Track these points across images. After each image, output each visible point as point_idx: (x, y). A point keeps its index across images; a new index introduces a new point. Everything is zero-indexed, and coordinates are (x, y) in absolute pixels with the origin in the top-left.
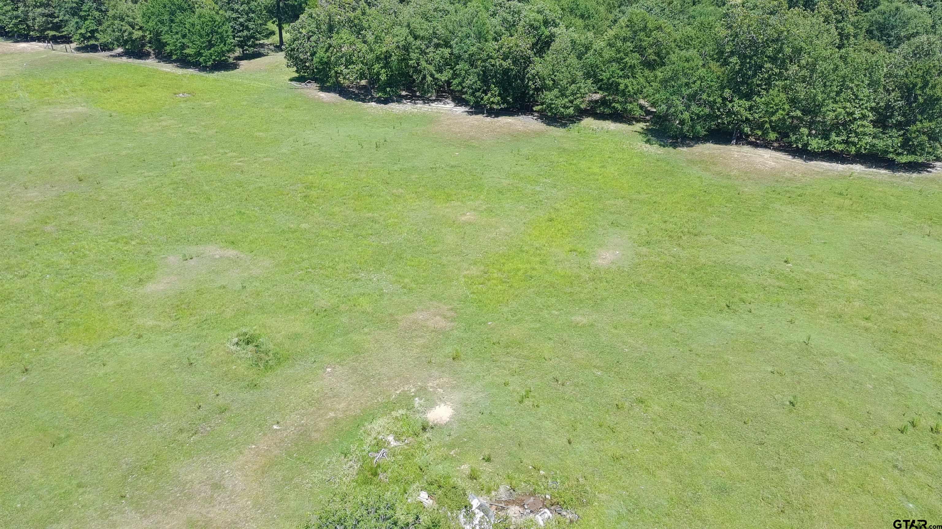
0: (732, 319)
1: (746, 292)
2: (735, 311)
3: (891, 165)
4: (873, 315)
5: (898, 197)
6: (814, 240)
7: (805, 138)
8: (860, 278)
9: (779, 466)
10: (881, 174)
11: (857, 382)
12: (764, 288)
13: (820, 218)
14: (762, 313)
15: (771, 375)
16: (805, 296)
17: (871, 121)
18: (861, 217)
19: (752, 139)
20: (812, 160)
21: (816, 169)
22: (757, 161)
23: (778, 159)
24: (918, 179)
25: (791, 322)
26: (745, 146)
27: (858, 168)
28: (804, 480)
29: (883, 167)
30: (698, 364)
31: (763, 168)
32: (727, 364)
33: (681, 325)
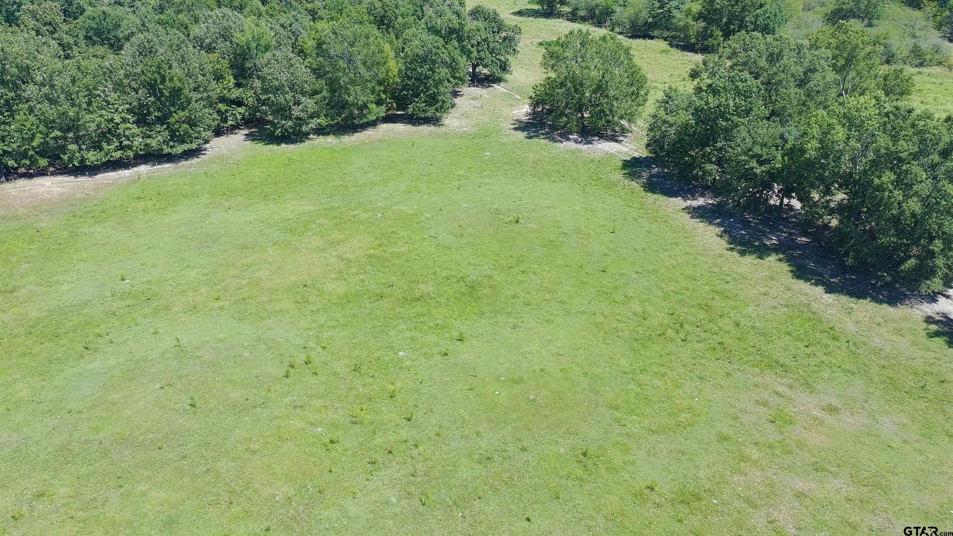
0: (96, 358)
1: (98, 326)
2: (96, 350)
3: (170, 158)
4: (220, 293)
5: (191, 184)
6: (138, 249)
7: (77, 154)
8: (194, 267)
9: (208, 466)
10: (166, 169)
11: (236, 356)
12: (114, 313)
13: (132, 227)
14: (124, 338)
15: (162, 391)
16: (156, 303)
17: (134, 123)
18: (168, 212)
19: (22, 170)
20: (96, 174)
21: (104, 182)
22: (41, 192)
23: (61, 183)
24: (199, 163)
25: (156, 333)
26: (18, 181)
27: (143, 169)
28: (235, 464)
29: (163, 162)
30: (85, 421)
31: (50, 196)
32: (114, 404)
33: (44, 392)
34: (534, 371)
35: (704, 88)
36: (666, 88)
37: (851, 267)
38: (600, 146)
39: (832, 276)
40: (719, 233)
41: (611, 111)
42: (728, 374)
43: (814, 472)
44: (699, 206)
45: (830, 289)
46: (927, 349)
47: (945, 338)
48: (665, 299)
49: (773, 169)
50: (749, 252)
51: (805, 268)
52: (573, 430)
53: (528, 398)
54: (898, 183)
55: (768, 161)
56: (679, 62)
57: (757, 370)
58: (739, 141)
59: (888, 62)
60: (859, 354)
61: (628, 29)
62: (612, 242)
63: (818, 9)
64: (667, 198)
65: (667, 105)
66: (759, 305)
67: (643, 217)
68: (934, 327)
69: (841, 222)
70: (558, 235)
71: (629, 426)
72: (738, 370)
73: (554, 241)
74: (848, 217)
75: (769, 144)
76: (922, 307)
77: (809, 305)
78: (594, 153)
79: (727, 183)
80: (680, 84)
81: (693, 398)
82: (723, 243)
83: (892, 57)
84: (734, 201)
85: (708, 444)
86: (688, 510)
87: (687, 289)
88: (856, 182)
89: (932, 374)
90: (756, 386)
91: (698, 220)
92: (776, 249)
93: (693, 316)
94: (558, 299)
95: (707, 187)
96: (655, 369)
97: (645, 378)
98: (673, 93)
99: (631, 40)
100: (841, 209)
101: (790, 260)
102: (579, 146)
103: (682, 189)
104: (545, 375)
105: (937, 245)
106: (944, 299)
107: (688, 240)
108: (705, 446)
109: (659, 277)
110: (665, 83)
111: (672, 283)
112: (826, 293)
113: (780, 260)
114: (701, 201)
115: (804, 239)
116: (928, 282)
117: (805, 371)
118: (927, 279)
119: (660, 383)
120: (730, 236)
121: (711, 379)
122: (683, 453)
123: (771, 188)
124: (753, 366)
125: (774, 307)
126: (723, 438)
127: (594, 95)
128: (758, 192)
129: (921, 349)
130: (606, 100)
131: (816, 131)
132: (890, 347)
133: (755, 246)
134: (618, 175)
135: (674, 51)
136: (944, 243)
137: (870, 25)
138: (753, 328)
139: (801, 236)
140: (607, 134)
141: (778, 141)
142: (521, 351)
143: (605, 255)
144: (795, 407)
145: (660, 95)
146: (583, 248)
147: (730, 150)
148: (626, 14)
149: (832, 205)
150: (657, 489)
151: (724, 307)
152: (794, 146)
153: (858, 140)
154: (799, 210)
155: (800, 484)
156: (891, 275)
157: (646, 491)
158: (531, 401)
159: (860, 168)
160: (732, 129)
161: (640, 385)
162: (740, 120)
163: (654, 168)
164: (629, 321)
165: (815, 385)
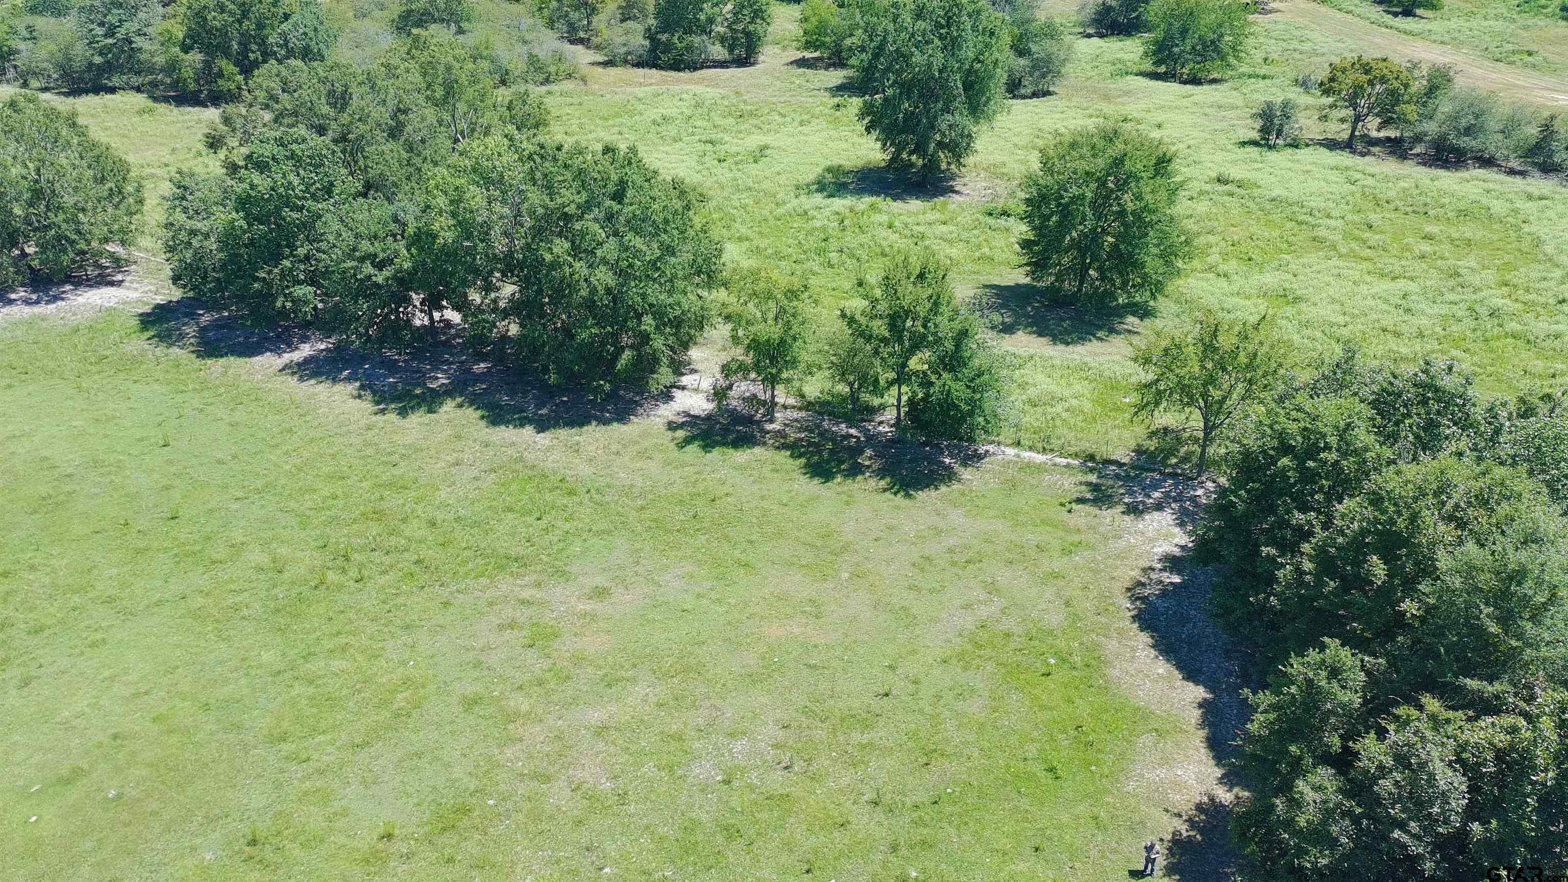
34: (100, 745)
35: (241, 163)
36: (173, 174)
37: (558, 386)
38: (80, 300)
39: (539, 406)
40: (355, 393)
41: (79, 232)
42: (446, 604)
43: (607, 689)
44: (305, 358)
45: (542, 426)
46: (684, 464)
47: (697, 443)
48: (303, 526)
49: (401, 272)
50: (412, 408)
51: (501, 407)
52: (217, 811)
53: (106, 799)
54: (576, 251)
55: (389, 261)
56: (179, 125)
57: (484, 581)
58: (331, 238)
59: (503, 82)
60: (608, 503)
61: (57, 80)
62: (170, 462)
63: (377, 13)
64: (247, 359)
65: (184, 203)
66: (454, 483)
67: (212, 404)
68: (681, 434)
69: (522, 325)
70: (56, 483)
71: (315, 756)
72: (458, 591)
73: (50, 496)
74: (529, 316)
75: (381, 234)
76: (659, 413)
77: (521, 459)
78: (75, 314)
79: (338, 310)
80: (196, 162)
81: (404, 663)
82: (367, 405)
83: (507, 74)
84: (360, 336)
85: (453, 722)
86: (457, 837)
87: (335, 497)
88: (521, 265)
89: (699, 495)
90: (491, 604)
91: (313, 382)
92: (448, 392)
93: (360, 536)
94: (98, 597)
95: (307, 325)
96: (327, 644)
97: (316, 666)
98: (187, 179)
99: (71, 98)
100: (516, 308)
101: (474, 401)
102: (37, 310)
103: (267, 339)
104: (126, 742)
105: (648, 323)
106: (680, 392)
107: (308, 418)
108: (448, 728)
109: (281, 494)
110: (166, 165)
111: (307, 496)
112: (538, 432)
113: (460, 406)
114: (305, 350)
115: (482, 365)
116: (655, 376)
117: (549, 555)
118: (653, 372)
119: (344, 664)
120: (374, 393)
121: (423, 623)
122: (419, 755)
123: (408, 301)
124: (476, 577)
125: (476, 479)
126: (471, 703)
127: (31, 210)
128: (391, 313)
129: (676, 468)
130: (61, 217)
131: (441, 201)
132: (640, 479)
133: (417, 396)
134: (140, 343)
135: (162, 108)
136: (655, 319)
137: (461, 31)
138: (458, 519)
139: (477, 362)
140: (87, 275)
141: (393, 226)
142: (58, 719)
143: (167, 488)
144: (553, 611)
145: (167, 188)
146: (115, 490)
147: (324, 256)
148: (43, 54)
149: (502, 304)
150: (397, 832)
151: (404, 505)
152: (419, 229)
153: (504, 202)
154: (459, 325)
155: (596, 716)
156: (609, 382)
157: (380, 846)
158: (113, 800)
159: (519, 243)
160: (314, 222)
161: (311, 682)
162: (320, 206)
163: (202, 315)
164: (254, 585)
165: (567, 569)
